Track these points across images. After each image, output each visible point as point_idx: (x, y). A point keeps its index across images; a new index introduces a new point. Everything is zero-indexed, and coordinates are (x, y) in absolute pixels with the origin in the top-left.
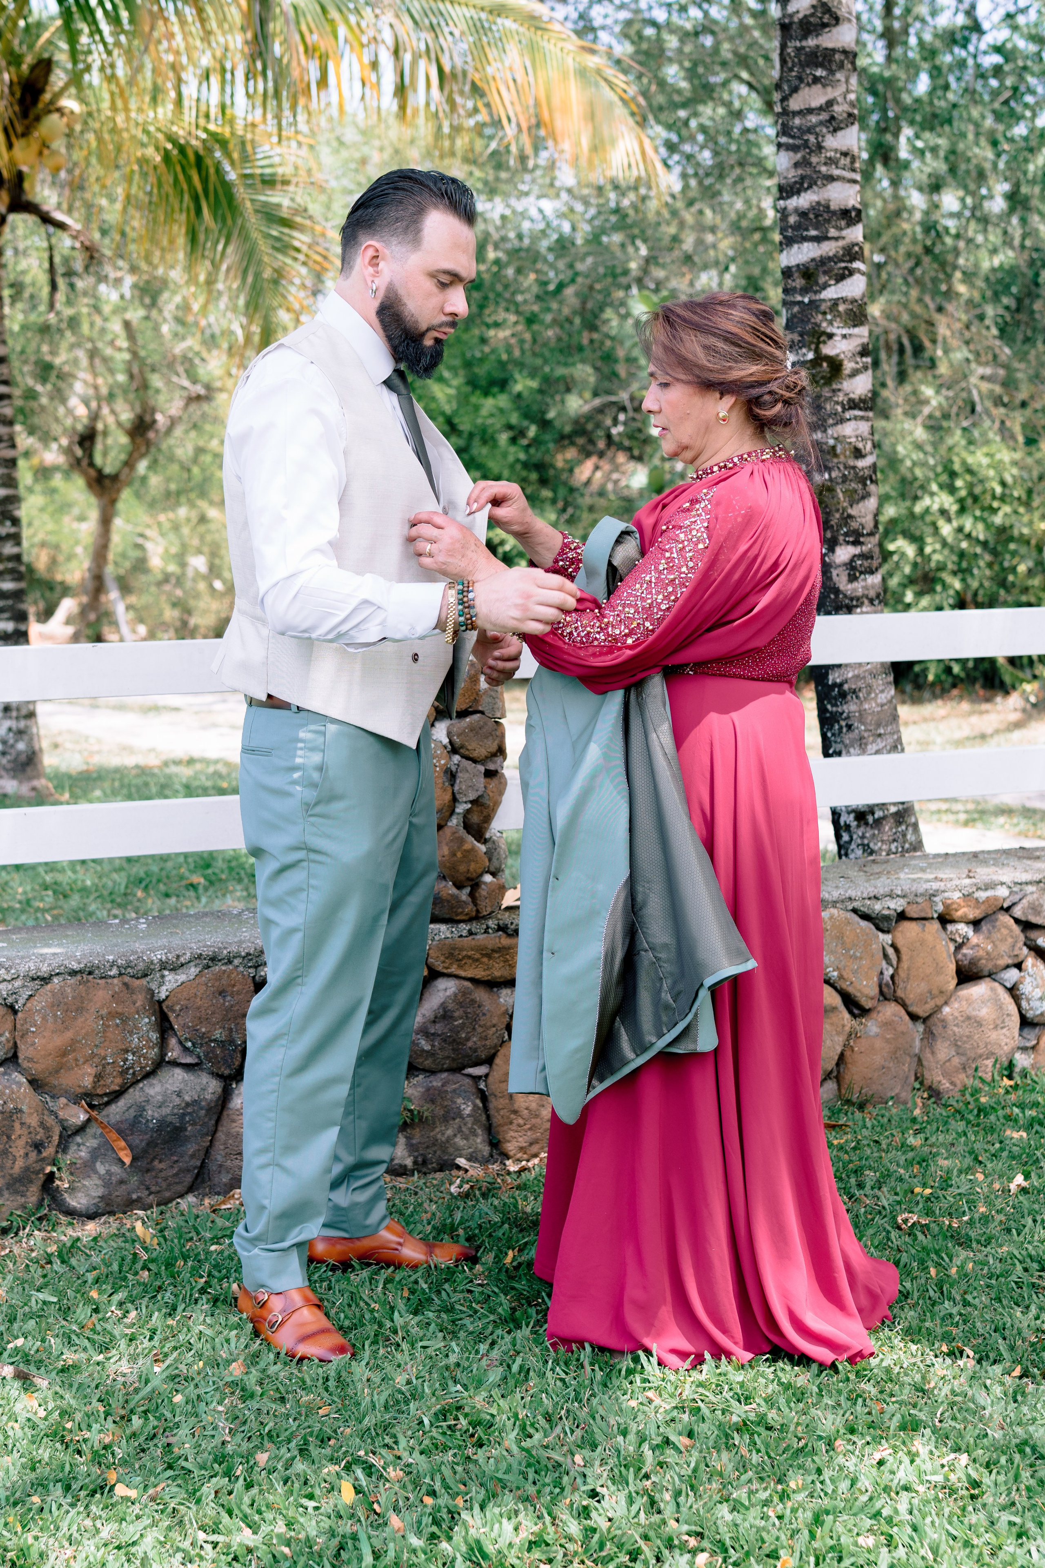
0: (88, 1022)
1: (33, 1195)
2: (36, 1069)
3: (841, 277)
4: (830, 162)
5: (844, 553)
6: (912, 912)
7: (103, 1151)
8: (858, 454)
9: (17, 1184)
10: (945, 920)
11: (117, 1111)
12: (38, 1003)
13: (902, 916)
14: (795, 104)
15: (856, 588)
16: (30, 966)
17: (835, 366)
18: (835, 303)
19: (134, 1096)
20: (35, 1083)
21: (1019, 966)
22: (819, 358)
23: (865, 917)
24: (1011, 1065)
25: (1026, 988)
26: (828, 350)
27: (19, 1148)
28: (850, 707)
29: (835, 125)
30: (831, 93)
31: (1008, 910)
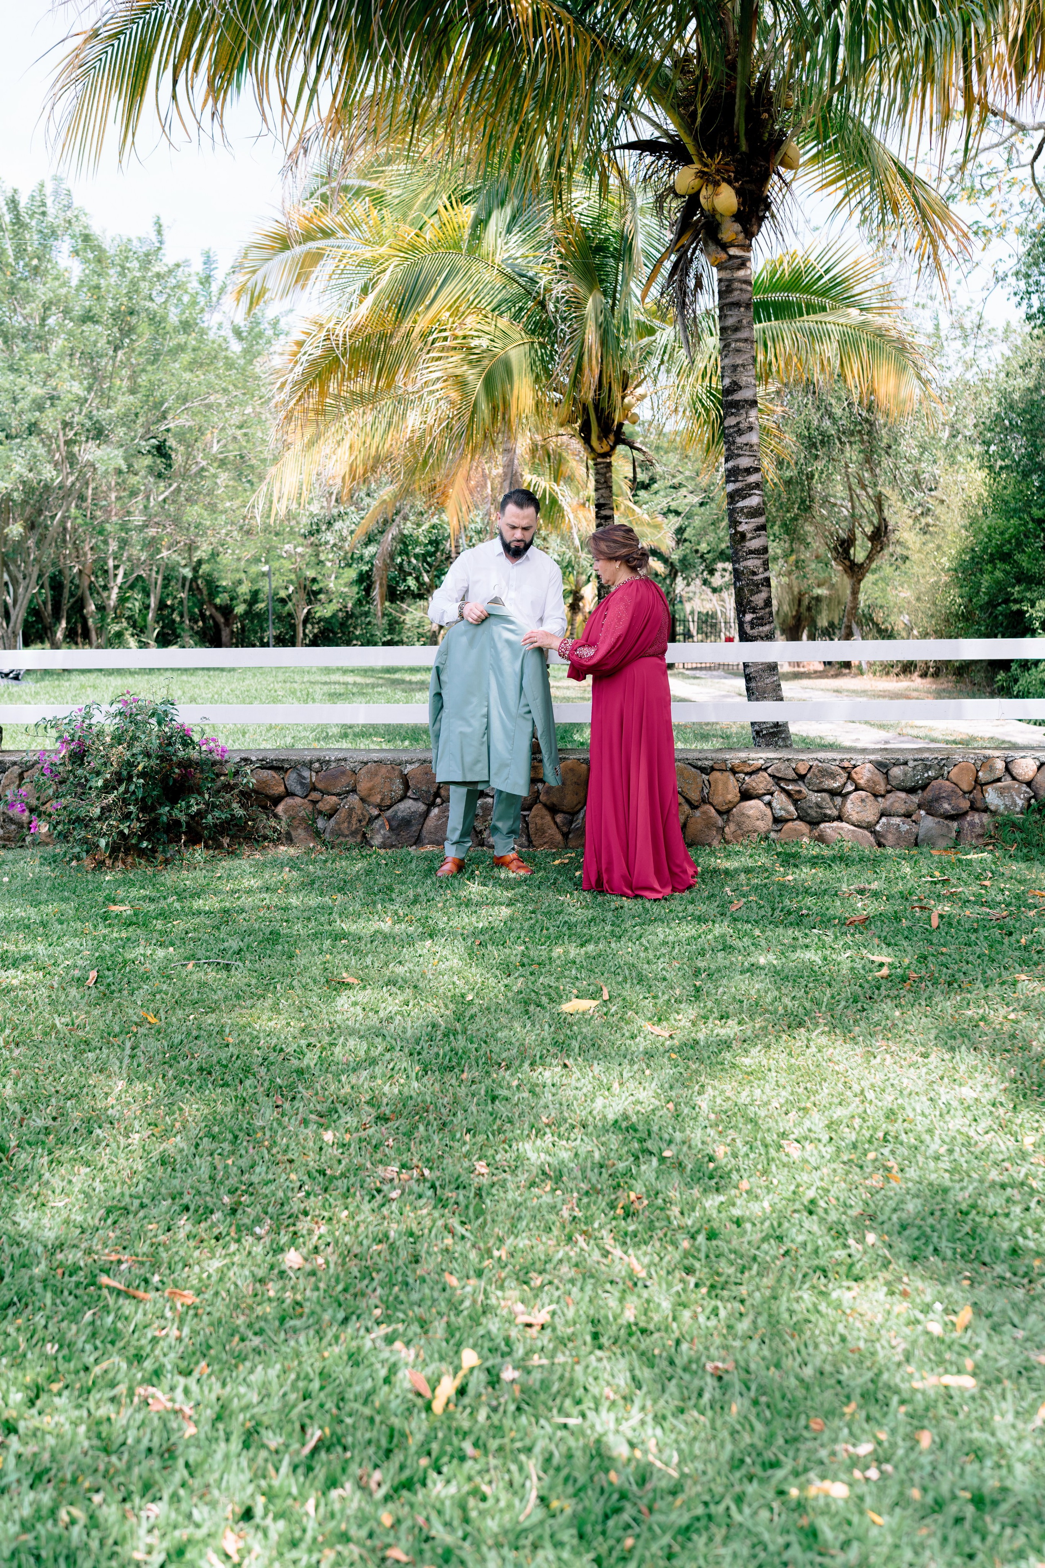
0: (378, 780)
1: (359, 839)
2: (363, 793)
3: (744, 498)
4: (739, 448)
5: (749, 617)
6: (716, 766)
7: (382, 826)
8: (754, 573)
9: (354, 834)
10: (733, 771)
11: (389, 813)
12: (363, 771)
13: (713, 769)
14: (726, 424)
15: (754, 632)
16: (361, 758)
17: (743, 536)
18: (742, 509)
19: (395, 808)
20: (363, 800)
21: (772, 794)
22: (737, 532)
23: (695, 767)
24: (767, 838)
25: (774, 804)
26: (740, 529)
27: (354, 821)
28: (753, 685)
29: (740, 432)
30: (738, 419)
31: (766, 769)
